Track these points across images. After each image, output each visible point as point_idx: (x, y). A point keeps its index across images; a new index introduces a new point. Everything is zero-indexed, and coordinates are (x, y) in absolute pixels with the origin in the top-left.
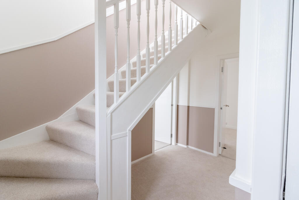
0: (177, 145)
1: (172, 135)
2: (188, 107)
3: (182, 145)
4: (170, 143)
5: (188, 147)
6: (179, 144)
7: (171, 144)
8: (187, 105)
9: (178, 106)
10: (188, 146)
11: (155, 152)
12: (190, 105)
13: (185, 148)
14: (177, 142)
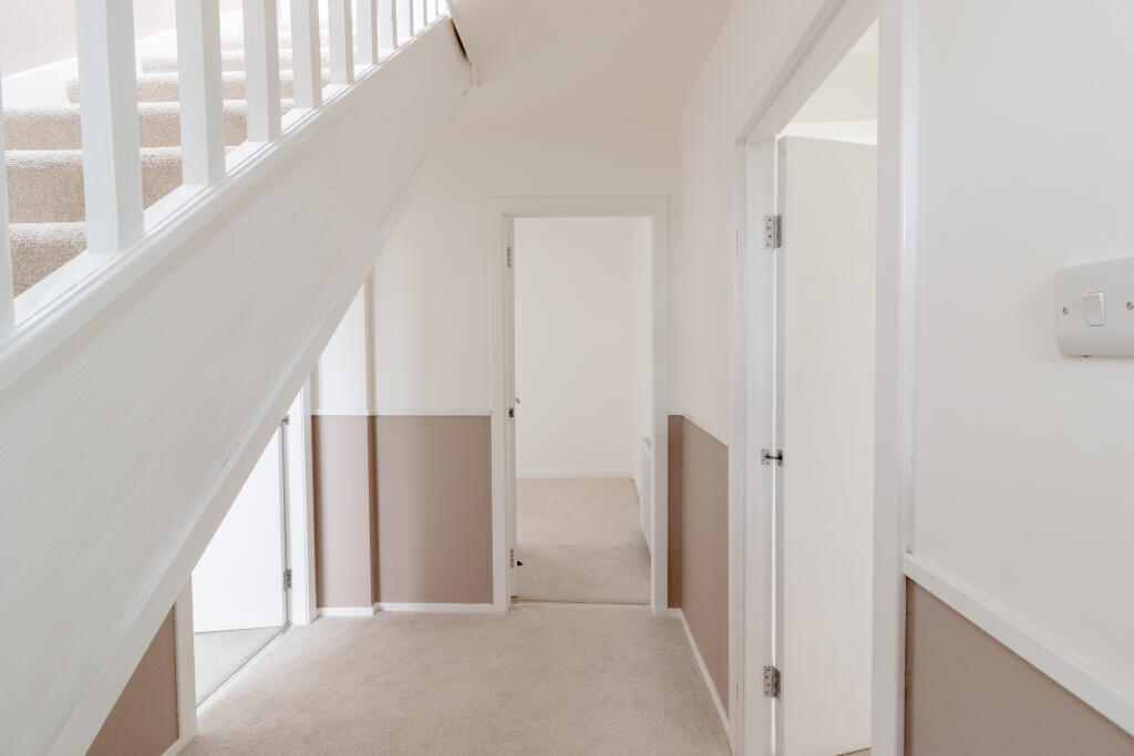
0: (319, 616)
1: (288, 575)
2: (372, 420)
3: (349, 610)
4: (280, 622)
5: (378, 611)
6: (330, 611)
7: (288, 624)
8: (366, 413)
9: (314, 418)
10: (381, 604)
11: (200, 711)
12: (381, 411)
13: (369, 622)
14: (319, 600)
